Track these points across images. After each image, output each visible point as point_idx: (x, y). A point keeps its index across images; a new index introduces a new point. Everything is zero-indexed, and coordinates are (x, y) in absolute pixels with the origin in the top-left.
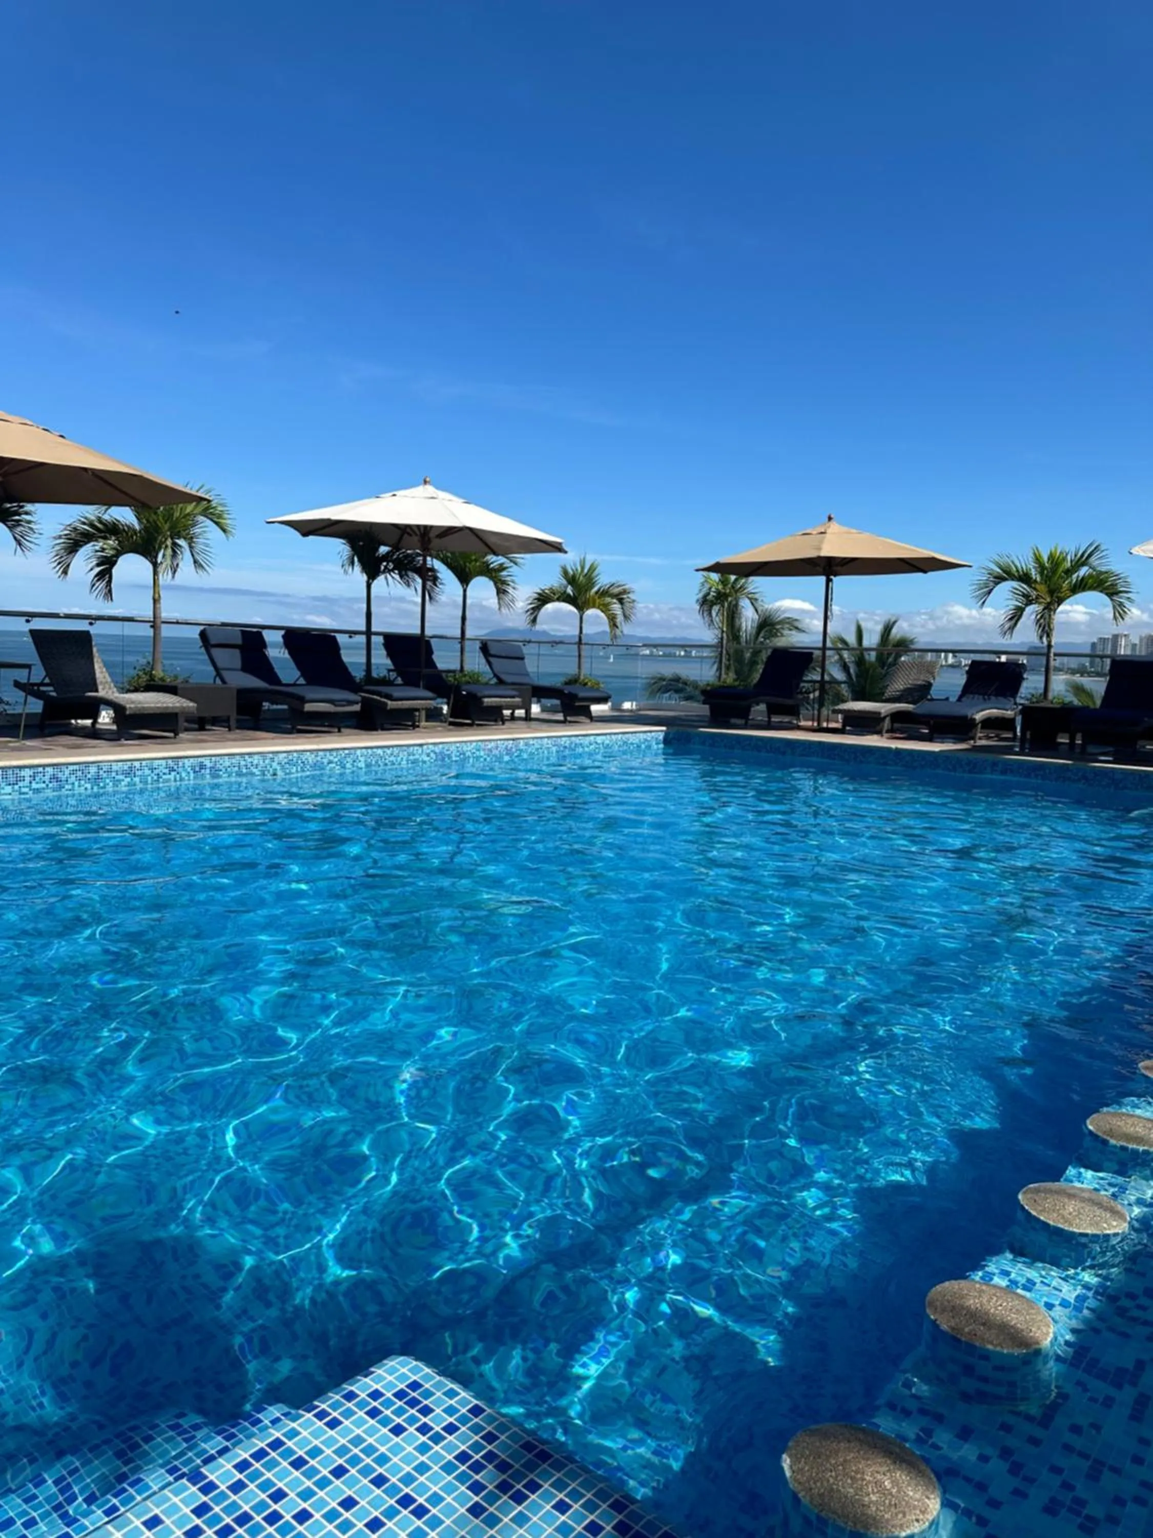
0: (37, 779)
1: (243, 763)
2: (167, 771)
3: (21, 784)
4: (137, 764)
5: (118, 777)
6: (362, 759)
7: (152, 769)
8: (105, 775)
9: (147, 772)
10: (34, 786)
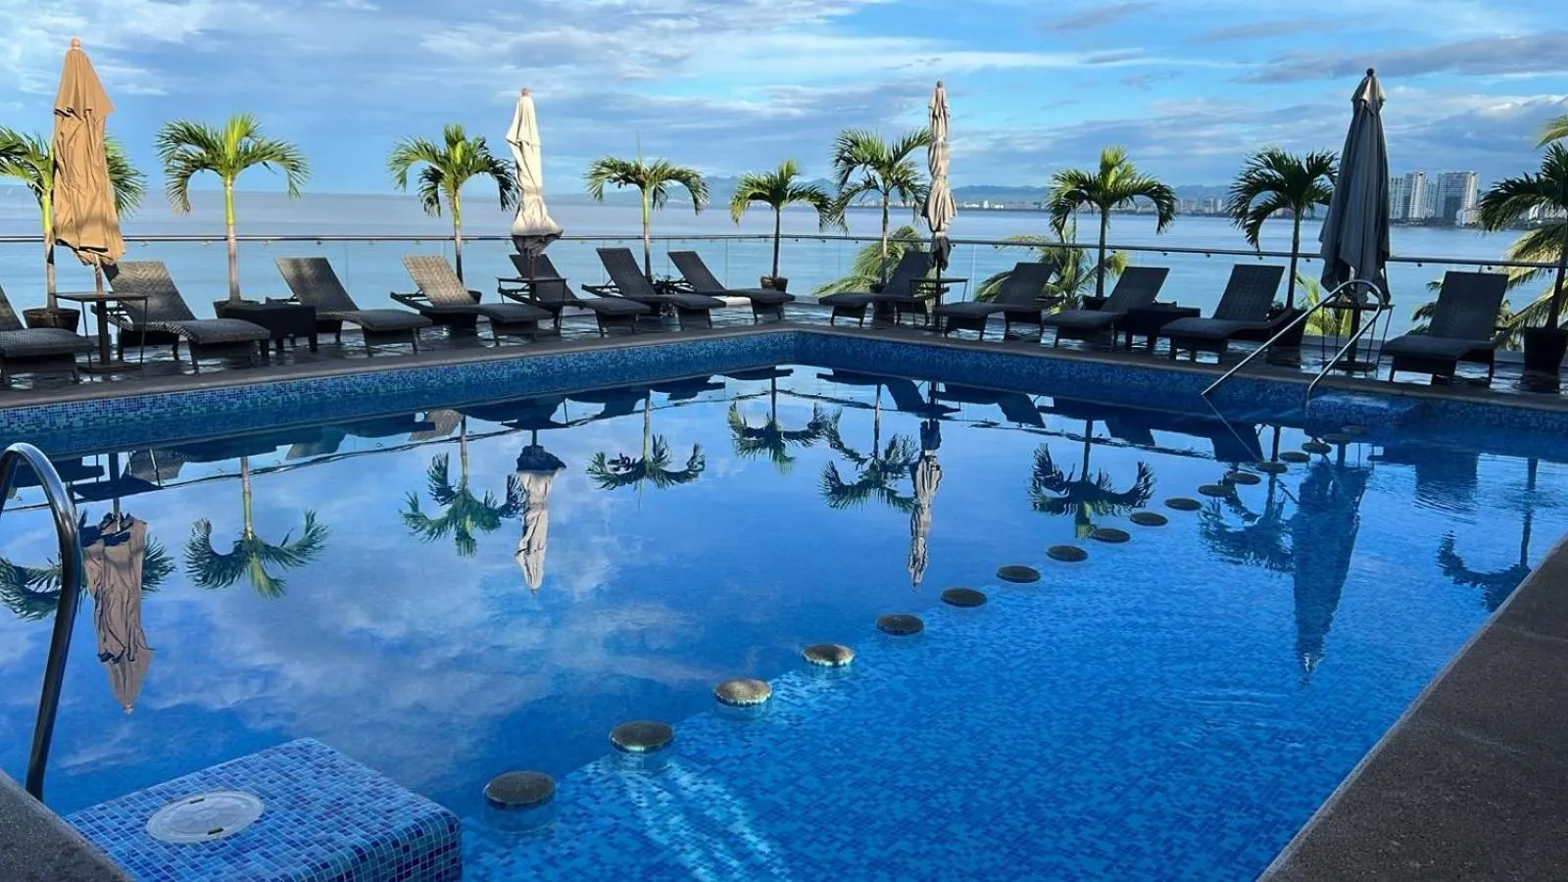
0: (157, 405)
1: (345, 383)
2: (274, 393)
3: (143, 410)
4: (247, 387)
5: (231, 400)
6: (462, 374)
7: (261, 392)
8: (218, 399)
9: (257, 394)
10: (154, 411)
